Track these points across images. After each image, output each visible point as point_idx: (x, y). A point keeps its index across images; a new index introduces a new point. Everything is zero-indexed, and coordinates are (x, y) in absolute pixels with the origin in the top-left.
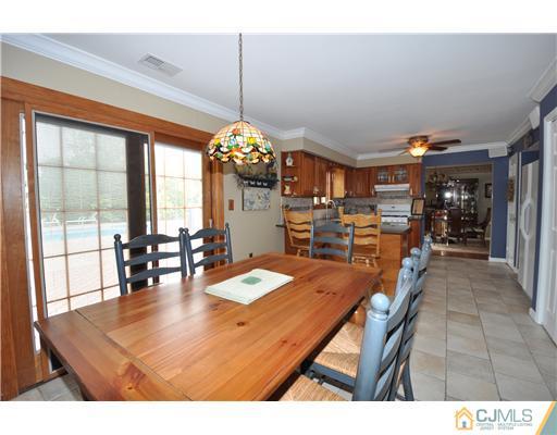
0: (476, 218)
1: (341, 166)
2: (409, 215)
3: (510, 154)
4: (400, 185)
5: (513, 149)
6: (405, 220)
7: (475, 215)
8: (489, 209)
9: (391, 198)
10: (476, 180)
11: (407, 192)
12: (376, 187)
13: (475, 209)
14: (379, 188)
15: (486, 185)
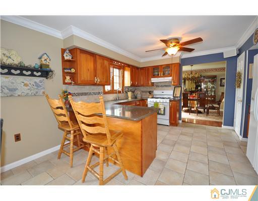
0: (215, 98)
1: (129, 66)
2: (172, 97)
3: (238, 55)
4: (166, 78)
5: (240, 51)
6: (168, 101)
7: (214, 97)
8: (223, 93)
9: (162, 86)
10: (215, 77)
11: (171, 82)
12: (152, 79)
13: (214, 93)
14: (154, 80)
15: (221, 79)
